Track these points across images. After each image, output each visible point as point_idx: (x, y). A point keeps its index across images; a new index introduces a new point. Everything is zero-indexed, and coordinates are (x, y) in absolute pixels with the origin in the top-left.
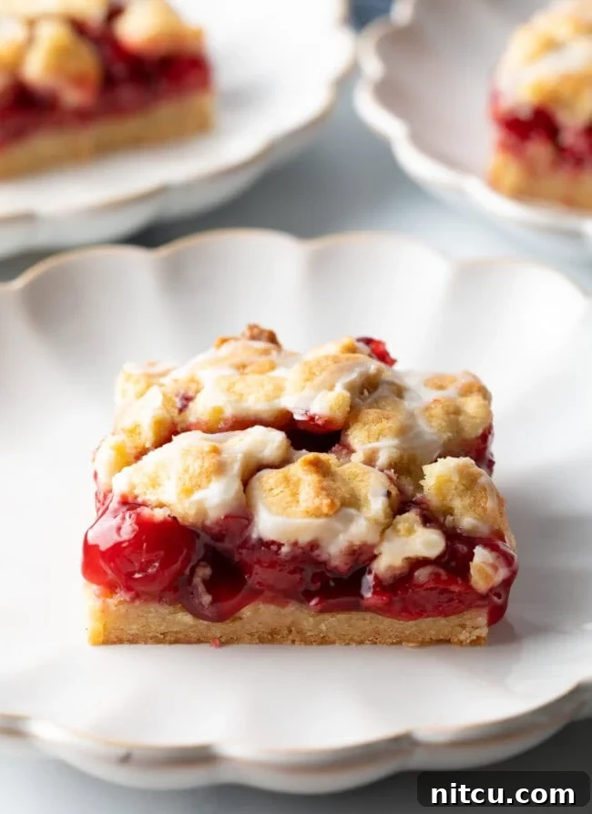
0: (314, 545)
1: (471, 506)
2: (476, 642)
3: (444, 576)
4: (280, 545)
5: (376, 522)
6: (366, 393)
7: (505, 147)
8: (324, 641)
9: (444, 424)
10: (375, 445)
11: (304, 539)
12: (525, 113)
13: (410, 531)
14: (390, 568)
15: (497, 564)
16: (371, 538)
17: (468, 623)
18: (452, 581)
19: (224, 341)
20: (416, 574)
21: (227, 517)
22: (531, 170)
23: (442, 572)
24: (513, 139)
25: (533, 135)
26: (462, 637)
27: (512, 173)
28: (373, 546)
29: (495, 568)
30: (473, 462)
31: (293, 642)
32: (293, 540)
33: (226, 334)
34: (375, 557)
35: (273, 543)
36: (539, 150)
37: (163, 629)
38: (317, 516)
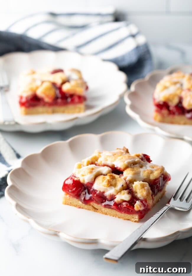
0: (104, 192)
1: (141, 192)
2: (135, 221)
3: (128, 205)
4: (97, 191)
5: (117, 191)
6: (132, 165)
7: (157, 111)
8: (106, 214)
9: (146, 175)
10: (127, 176)
11: (102, 191)
12: (161, 103)
13: (124, 194)
14: (118, 201)
15: (141, 205)
16: (115, 194)
17: (134, 217)
18: (130, 206)
19: (118, 149)
20: (123, 203)
21: (88, 183)
22: (163, 116)
23: (128, 204)
24: (159, 109)
25: (163, 108)
26: (133, 220)
27: (159, 117)
28: (115, 195)
29: (140, 207)
30: (148, 184)
31: (100, 213)
32: (99, 190)
33: (119, 148)
34: (115, 198)
35: (96, 190)
36: (165, 112)
37: (76, 204)
38: (105, 186)
